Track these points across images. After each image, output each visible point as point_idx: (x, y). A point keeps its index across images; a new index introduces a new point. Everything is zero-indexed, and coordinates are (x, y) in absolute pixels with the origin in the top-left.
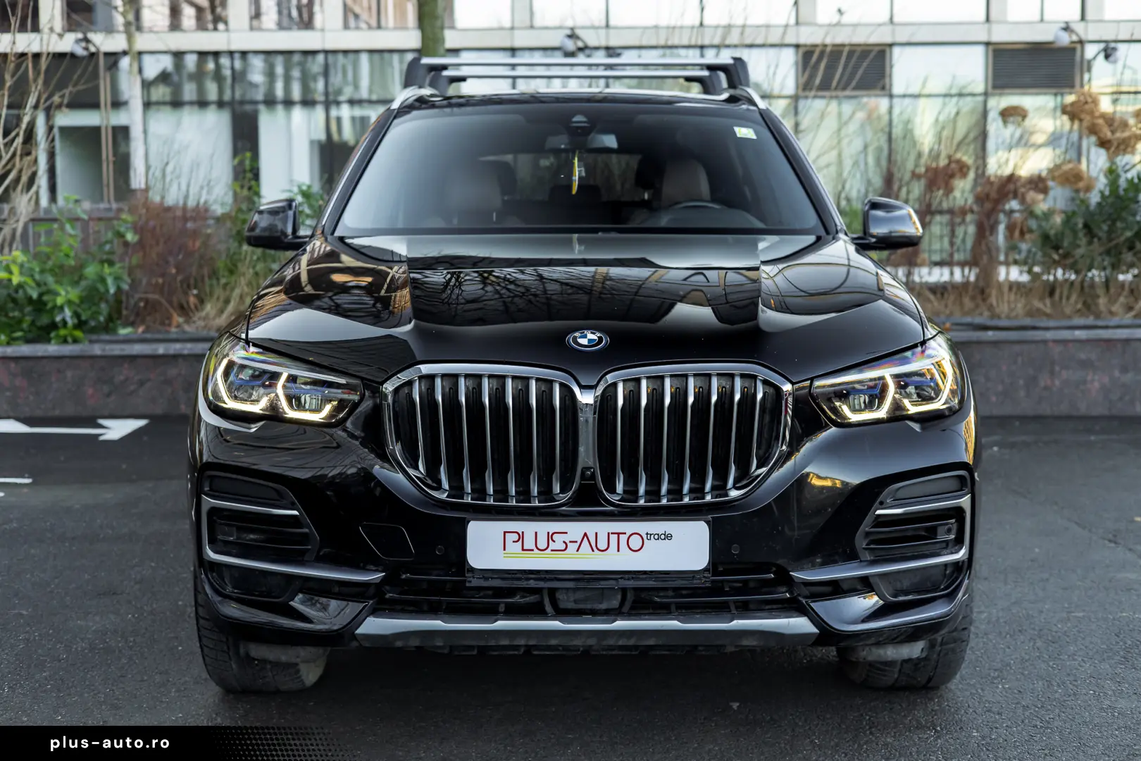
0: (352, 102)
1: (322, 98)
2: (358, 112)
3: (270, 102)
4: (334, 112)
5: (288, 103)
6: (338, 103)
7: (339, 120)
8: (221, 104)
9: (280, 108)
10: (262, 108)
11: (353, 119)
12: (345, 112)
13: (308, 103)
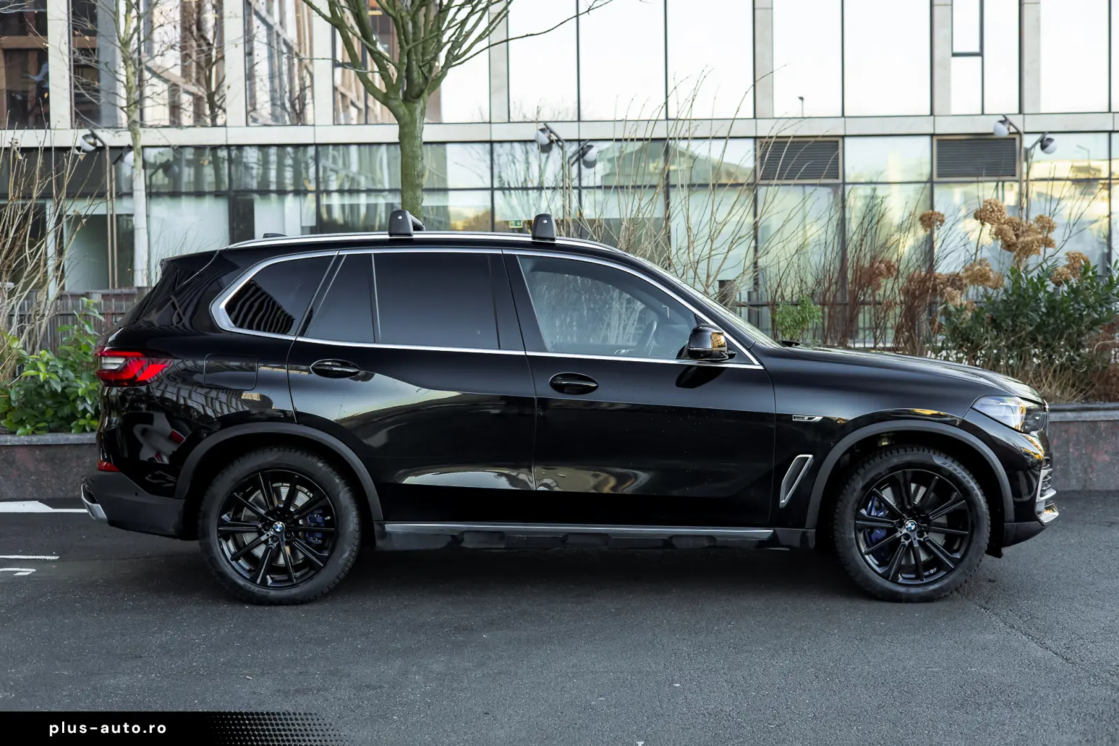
0: (341, 191)
1: (312, 187)
2: (347, 200)
3: (264, 192)
4: (324, 201)
5: (282, 192)
6: (329, 193)
7: (329, 208)
8: (217, 194)
9: (273, 196)
10: (256, 197)
11: (343, 206)
12: (335, 200)
13: (300, 192)
